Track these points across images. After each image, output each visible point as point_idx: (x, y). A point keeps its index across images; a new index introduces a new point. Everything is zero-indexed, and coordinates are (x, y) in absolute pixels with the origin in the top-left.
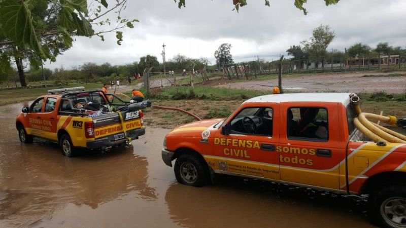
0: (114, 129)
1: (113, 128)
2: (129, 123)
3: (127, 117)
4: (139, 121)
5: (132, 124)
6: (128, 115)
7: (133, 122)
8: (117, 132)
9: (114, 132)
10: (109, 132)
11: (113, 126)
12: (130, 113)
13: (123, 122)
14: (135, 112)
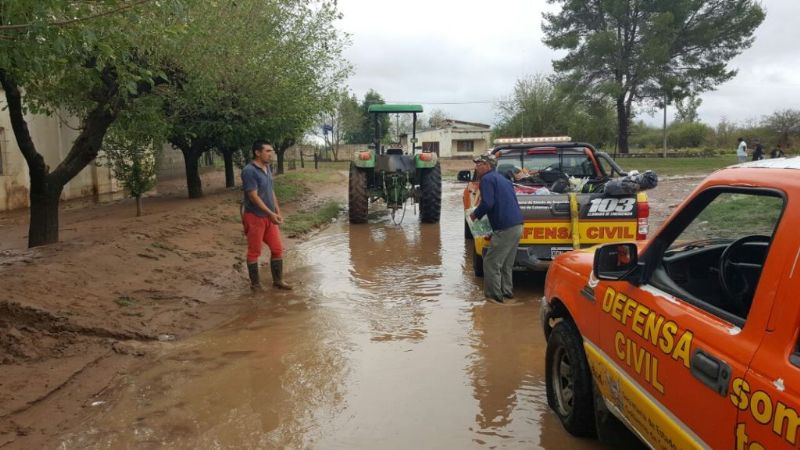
0: (551, 233)
1: (548, 230)
2: (598, 225)
3: (593, 209)
4: (631, 226)
5: (607, 229)
6: (599, 206)
7: (611, 225)
8: (558, 241)
9: (550, 240)
10: (536, 237)
11: (551, 225)
12: (606, 201)
13: (575, 221)
14: (623, 201)
